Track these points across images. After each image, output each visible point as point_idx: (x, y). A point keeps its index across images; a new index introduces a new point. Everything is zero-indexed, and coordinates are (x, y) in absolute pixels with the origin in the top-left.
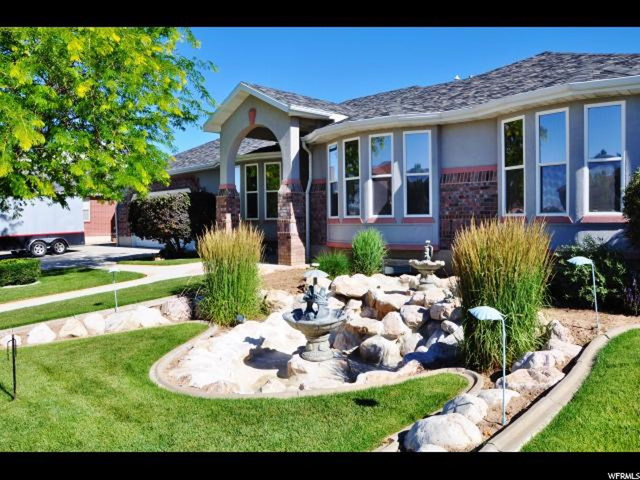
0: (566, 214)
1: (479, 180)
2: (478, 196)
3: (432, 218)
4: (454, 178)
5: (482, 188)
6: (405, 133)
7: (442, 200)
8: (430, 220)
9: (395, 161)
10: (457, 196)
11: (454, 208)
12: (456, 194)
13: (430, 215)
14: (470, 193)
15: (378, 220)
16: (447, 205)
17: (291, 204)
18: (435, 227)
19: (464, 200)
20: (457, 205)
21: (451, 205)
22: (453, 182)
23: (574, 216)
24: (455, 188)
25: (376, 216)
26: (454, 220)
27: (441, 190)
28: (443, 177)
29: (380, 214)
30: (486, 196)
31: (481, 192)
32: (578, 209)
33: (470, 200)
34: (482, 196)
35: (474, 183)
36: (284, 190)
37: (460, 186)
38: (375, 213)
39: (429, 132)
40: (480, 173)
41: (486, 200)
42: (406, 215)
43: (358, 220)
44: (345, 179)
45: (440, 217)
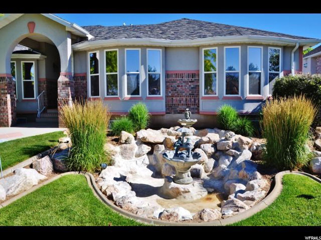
0: (239, 95)
1: (189, 78)
2: (188, 86)
3: (162, 97)
4: (174, 76)
5: (190, 82)
6: (148, 49)
7: (167, 88)
8: (161, 98)
9: (142, 65)
10: (176, 86)
11: (175, 92)
12: (175, 85)
13: (161, 95)
14: (184, 84)
15: (131, 98)
16: (170, 90)
17: (69, 88)
18: (164, 101)
19: (180, 88)
20: (175, 90)
21: (172, 90)
22: (174, 78)
23: (243, 96)
24: (174, 82)
25: (130, 96)
26: (174, 98)
27: (166, 82)
28: (167, 75)
29: (132, 94)
30: (192, 86)
31: (190, 84)
32: (245, 93)
33: (184, 88)
34: (190, 86)
35: (186, 79)
36: (62, 79)
37: (178, 80)
38: (128, 94)
39: (161, 50)
40: (189, 74)
41: (192, 88)
42: (148, 96)
43: (117, 98)
44: (106, 74)
45: (166, 96)
